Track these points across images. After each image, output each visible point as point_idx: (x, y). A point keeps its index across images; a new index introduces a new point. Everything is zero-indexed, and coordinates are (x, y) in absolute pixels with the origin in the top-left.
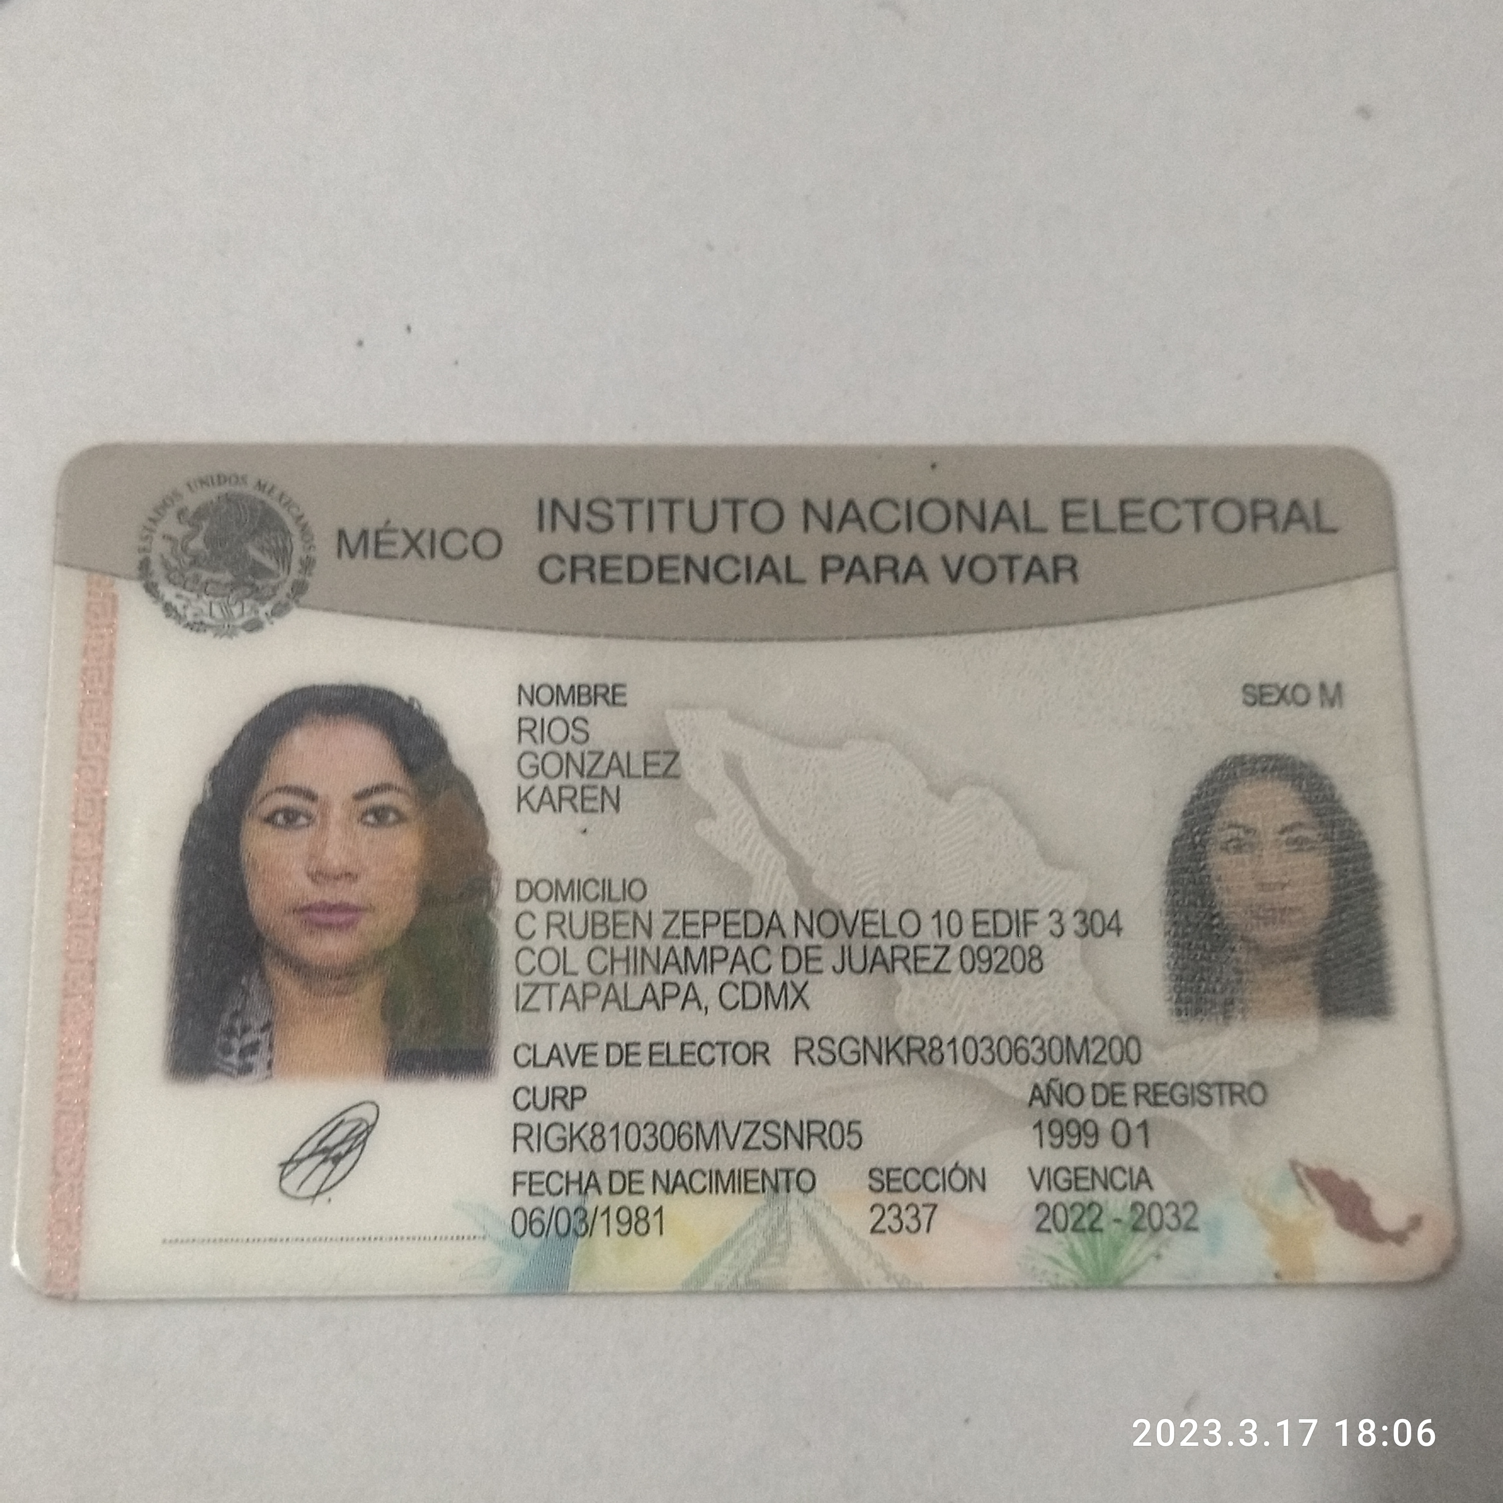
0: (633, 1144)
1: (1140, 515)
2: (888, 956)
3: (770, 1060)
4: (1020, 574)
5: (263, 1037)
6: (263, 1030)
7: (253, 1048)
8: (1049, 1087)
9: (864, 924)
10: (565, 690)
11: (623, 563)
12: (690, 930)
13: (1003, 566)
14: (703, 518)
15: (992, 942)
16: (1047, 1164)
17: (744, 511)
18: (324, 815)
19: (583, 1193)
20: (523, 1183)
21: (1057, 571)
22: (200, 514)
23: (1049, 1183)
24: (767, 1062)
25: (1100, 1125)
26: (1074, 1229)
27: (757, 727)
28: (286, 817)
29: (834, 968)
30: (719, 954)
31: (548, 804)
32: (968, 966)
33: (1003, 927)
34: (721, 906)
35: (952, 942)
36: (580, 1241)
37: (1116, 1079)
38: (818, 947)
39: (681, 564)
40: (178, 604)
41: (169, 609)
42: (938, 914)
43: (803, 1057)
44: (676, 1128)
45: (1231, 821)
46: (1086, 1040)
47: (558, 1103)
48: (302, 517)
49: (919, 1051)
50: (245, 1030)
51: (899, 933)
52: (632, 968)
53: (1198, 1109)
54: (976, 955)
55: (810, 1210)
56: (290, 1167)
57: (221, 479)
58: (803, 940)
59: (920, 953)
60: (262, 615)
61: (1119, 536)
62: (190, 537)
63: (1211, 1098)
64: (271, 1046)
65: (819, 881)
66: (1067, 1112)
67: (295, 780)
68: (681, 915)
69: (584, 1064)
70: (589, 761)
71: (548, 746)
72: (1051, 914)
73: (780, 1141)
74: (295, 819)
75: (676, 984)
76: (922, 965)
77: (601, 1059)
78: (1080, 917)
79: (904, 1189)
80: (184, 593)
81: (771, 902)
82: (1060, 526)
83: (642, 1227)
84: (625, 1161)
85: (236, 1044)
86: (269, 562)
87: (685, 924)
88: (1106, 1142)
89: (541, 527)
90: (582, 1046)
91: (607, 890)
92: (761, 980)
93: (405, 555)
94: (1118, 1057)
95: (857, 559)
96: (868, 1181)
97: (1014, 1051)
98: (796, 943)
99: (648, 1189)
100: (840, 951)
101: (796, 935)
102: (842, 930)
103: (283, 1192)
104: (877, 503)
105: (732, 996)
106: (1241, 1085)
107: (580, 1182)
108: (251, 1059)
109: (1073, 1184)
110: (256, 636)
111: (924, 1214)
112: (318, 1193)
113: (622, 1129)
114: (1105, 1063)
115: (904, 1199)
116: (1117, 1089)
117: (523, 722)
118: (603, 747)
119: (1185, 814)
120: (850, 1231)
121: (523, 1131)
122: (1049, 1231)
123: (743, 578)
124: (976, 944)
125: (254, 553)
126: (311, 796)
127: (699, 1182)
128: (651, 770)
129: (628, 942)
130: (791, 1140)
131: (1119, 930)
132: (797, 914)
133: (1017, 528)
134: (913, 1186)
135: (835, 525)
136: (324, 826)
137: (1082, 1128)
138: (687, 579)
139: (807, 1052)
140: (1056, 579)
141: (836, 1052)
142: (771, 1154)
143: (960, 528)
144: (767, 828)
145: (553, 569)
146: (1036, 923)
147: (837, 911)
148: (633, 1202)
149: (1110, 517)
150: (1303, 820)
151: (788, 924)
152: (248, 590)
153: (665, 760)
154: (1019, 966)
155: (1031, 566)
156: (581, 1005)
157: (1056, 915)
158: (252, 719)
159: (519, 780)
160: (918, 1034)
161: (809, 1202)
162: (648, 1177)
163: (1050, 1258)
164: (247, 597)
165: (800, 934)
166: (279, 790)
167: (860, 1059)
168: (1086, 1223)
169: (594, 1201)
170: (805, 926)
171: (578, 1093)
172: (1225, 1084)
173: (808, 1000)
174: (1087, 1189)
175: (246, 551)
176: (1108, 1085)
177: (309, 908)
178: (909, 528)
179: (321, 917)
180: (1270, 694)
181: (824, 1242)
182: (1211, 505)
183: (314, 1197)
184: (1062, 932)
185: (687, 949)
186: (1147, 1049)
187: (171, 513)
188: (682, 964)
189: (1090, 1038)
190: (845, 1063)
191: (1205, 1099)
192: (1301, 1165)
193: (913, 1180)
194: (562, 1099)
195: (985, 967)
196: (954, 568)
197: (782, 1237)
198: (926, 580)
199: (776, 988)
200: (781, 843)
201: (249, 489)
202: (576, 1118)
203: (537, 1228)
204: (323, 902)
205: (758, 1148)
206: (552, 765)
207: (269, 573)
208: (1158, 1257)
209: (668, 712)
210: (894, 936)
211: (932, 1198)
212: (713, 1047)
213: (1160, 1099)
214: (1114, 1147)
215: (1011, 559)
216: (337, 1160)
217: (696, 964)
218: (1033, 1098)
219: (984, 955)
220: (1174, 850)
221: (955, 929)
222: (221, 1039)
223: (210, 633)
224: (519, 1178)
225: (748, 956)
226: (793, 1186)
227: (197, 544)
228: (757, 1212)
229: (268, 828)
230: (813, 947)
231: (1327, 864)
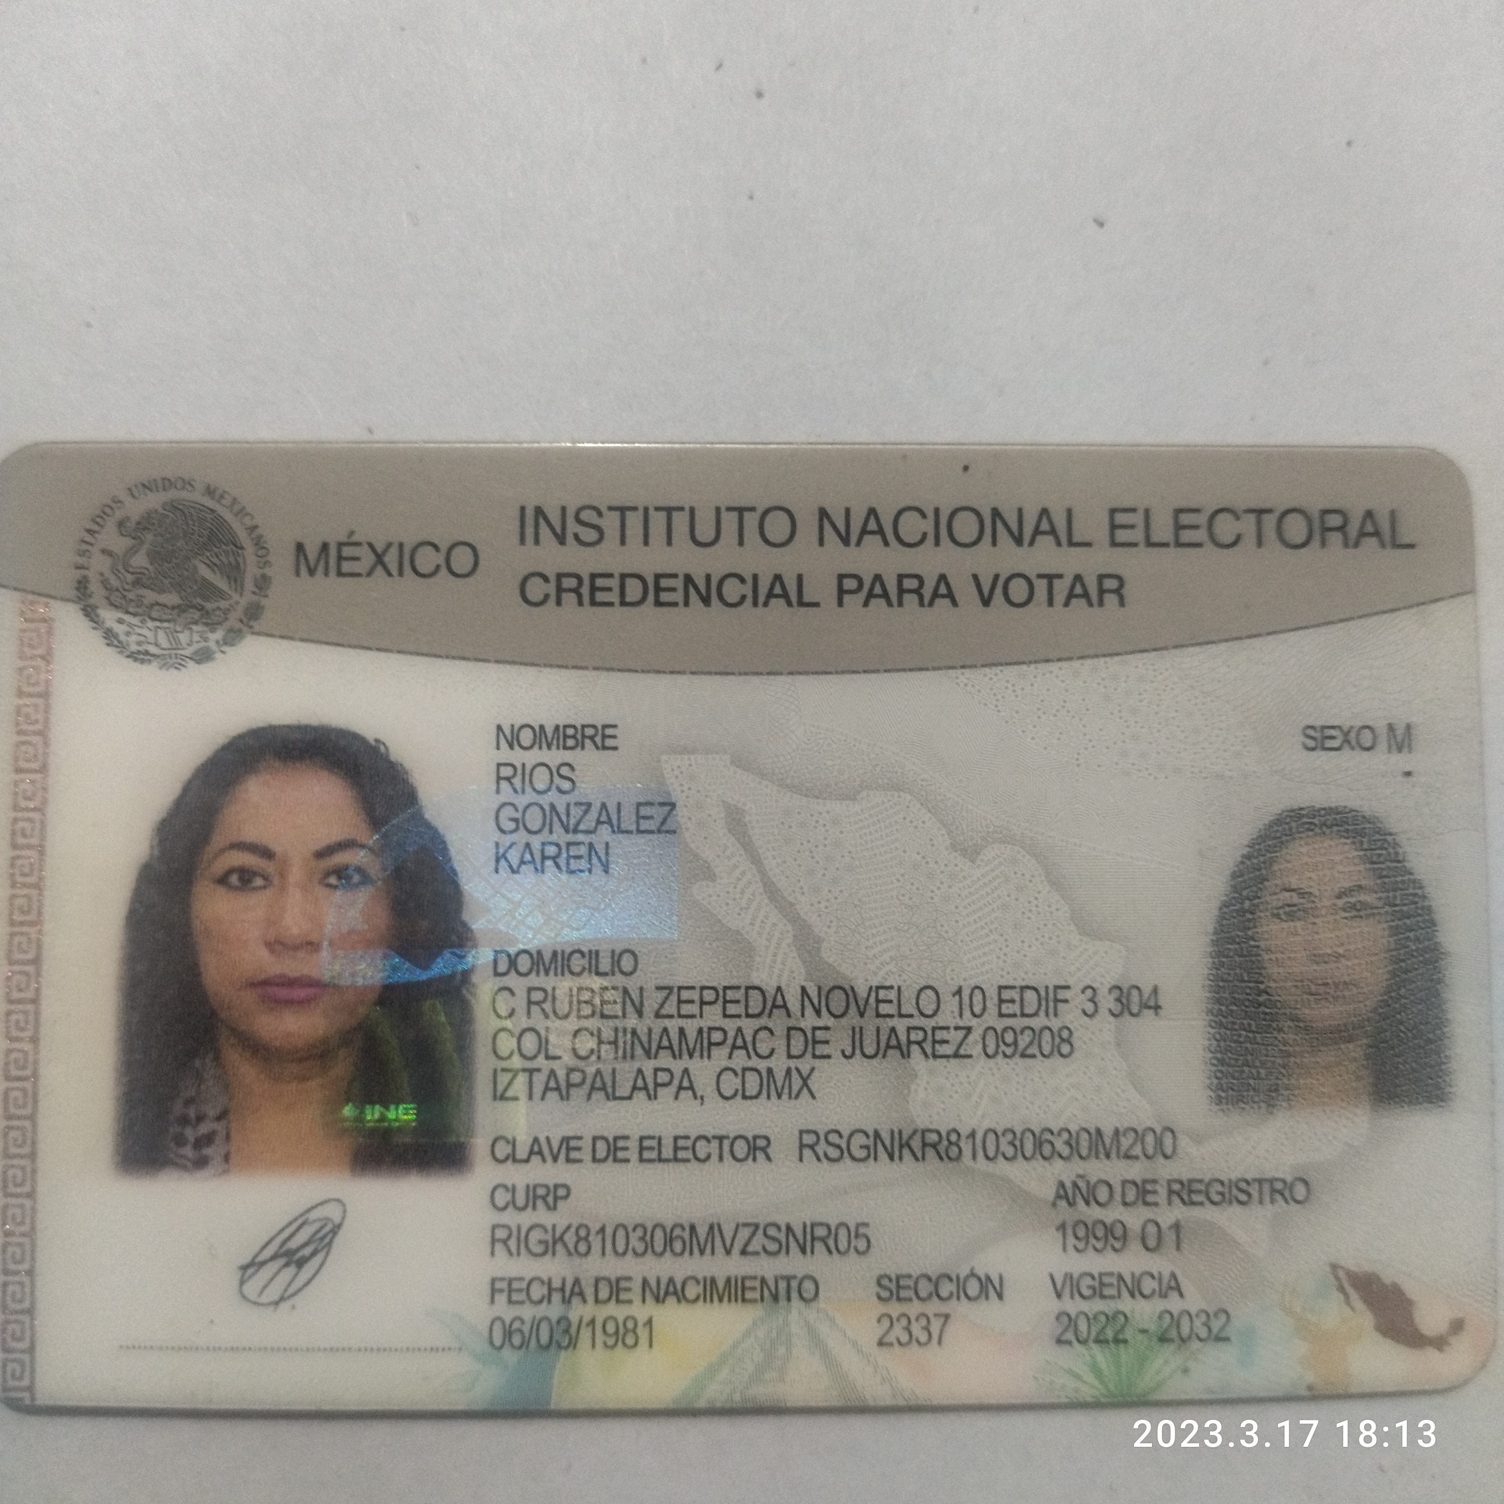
0: (621, 1248)
1: (1196, 527)
2: (903, 1038)
3: (772, 1156)
4: (1060, 597)
5: (218, 1127)
6: (219, 1118)
7: (209, 1139)
8: (1075, 1185)
9: (878, 1001)
10: (549, 731)
11: (614, 583)
12: (686, 1009)
13: (1041, 586)
14: (705, 532)
15: (1018, 1023)
16: (1068, 1269)
17: (752, 521)
18: (282, 876)
19: (566, 1301)
20: (501, 1291)
21: (1102, 592)
22: (145, 523)
23: (1072, 1291)
24: (769, 1158)
25: (1128, 1226)
26: (1097, 1341)
27: (762, 775)
28: (241, 879)
29: (843, 1052)
30: (717, 1036)
31: (529, 862)
32: (990, 1051)
33: (1031, 1007)
34: (719, 981)
35: (974, 1022)
36: (563, 1354)
37: (1149, 1176)
38: (827, 1028)
39: (679, 583)
40: (120, 629)
41: (110, 636)
42: (959, 992)
43: (807, 1153)
44: (668, 1230)
45: (1284, 884)
46: (1117, 1132)
47: (540, 1203)
48: (256, 527)
49: (934, 1146)
50: (200, 1119)
51: (915, 1012)
52: (620, 1052)
53: (1236, 1209)
54: (1000, 1038)
55: (812, 1322)
56: (250, 1271)
57: (168, 483)
58: (810, 1021)
59: (939, 1035)
60: (212, 645)
61: (1172, 551)
62: (132, 551)
63: (1249, 1195)
64: (228, 1137)
65: (829, 955)
66: (1094, 1213)
67: (250, 834)
68: (675, 990)
69: (568, 1160)
70: (576, 812)
71: (530, 797)
72: (1083, 992)
73: (781, 1245)
74: (249, 881)
75: (668, 1070)
76: (941, 1049)
77: (586, 1155)
78: (1116, 993)
79: (914, 1297)
80: (127, 618)
81: (775, 977)
82: (1106, 539)
83: (630, 1340)
84: (612, 1267)
85: (190, 1134)
86: (221, 583)
87: (680, 1002)
88: (1135, 1246)
89: (522, 541)
90: (566, 1140)
91: (594, 962)
92: (762, 1065)
93: (370, 574)
94: (1150, 1150)
95: (878, 578)
96: (877, 1289)
97: (1039, 1144)
98: (802, 1025)
99: (637, 1299)
100: (850, 1032)
101: (803, 1015)
102: (853, 1010)
103: (244, 1297)
104: (900, 513)
105: (730, 1083)
106: (1284, 1181)
107: (562, 1289)
108: (207, 1151)
109: (1098, 1292)
110: (207, 668)
111: (935, 1328)
112: (282, 1299)
113: (609, 1231)
114: (1136, 1158)
115: (914, 1308)
116: (1149, 1187)
117: (502, 769)
118: (591, 798)
119: (1234, 876)
120: (855, 1344)
121: (501, 1234)
122: (1069, 1343)
123: (749, 600)
124: (1000, 1024)
125: (204, 572)
126: (267, 854)
127: (692, 1291)
128: (645, 825)
129: (618, 1023)
130: (793, 1244)
131: (1157, 1008)
132: (803, 989)
133: (1059, 544)
134: (923, 1294)
135: (854, 538)
136: (283, 889)
137: (1109, 1230)
138: (686, 604)
139: (812, 1147)
140: (1101, 603)
141: (844, 1146)
142: (771, 1260)
143: (994, 543)
144: (772, 892)
145: (536, 589)
146: (1066, 1001)
147: (847, 987)
148: (619, 1312)
149: (1163, 530)
150: (1363, 883)
151: (794, 1004)
152: (197, 615)
153: (658, 813)
154: (1047, 1050)
155: (1073, 587)
156: (564, 1093)
157: (1089, 992)
158: (203, 765)
159: (497, 836)
160: (933, 1127)
161: (811, 1314)
162: (637, 1286)
163: (1070, 1372)
164: (196, 623)
165: (807, 1013)
166: (234, 846)
167: (871, 1154)
168: (1110, 1334)
169: (579, 1311)
170: (812, 1004)
171: (561, 1192)
172: (1266, 1180)
173: (814, 1089)
174: (1112, 1297)
175: (195, 568)
176: (1139, 1182)
177: (265, 983)
178: (937, 543)
179: (283, 993)
180: (1332, 738)
181: (827, 1356)
182: (1277, 514)
183: (277, 1303)
184: (1096, 1011)
185: (682, 1031)
186: (1184, 1142)
187: (111, 524)
188: (676, 1048)
189: (1121, 1129)
190: (853, 1158)
191: (1243, 1197)
192: (1343, 1268)
193: (925, 1288)
194: (544, 1198)
195: (1009, 1051)
196: (986, 591)
197: (782, 1350)
198: (955, 603)
199: (780, 1076)
200: (787, 910)
201: (197, 496)
202: (559, 1219)
203: (517, 1340)
204: (282, 976)
205: (756, 1253)
206: (534, 819)
207: (221, 595)
208: (1186, 1371)
209: (664, 758)
210: (911, 1016)
211: (943, 1308)
212: (708, 1141)
213: (1195, 1198)
214: (1143, 1251)
215: (1050, 578)
216: (301, 1263)
217: (691, 1046)
218: (1058, 1196)
219: (1009, 1037)
220: (1222, 917)
221: (977, 1009)
222: (174, 1129)
223: (154, 666)
224: (498, 1285)
225: (749, 1039)
226: (794, 1295)
227: (140, 560)
228: (755, 1323)
229: (221, 890)
230: (820, 1028)
231: (1386, 933)
